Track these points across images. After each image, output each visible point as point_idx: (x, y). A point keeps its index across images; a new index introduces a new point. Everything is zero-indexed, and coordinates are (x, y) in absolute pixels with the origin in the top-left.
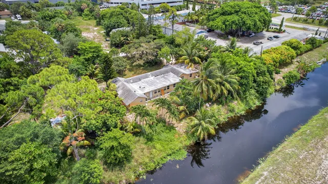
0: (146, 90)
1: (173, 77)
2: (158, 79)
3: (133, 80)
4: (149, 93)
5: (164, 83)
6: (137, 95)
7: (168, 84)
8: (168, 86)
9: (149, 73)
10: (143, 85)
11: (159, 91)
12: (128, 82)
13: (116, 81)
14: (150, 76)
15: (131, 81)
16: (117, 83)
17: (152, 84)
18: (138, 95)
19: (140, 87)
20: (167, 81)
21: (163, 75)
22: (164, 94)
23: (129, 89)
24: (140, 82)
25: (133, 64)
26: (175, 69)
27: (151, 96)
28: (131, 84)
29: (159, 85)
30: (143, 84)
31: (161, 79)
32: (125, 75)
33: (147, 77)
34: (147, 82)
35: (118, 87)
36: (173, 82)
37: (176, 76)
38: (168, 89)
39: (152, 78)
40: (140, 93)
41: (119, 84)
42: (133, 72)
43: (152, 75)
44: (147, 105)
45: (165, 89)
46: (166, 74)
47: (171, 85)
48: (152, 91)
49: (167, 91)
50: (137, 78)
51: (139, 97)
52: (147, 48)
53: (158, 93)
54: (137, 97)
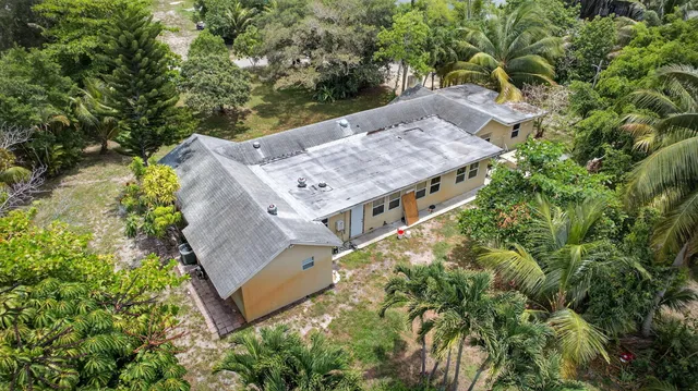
0: (335, 204)
1: (449, 137)
2: (382, 143)
3: (269, 149)
4: (346, 214)
5: (420, 165)
6: (282, 237)
7: (434, 170)
8: (436, 180)
9: (344, 120)
10: (315, 174)
11: (394, 205)
12: (242, 161)
13: (188, 155)
14: (348, 131)
15: (261, 154)
16: (188, 163)
17: (357, 166)
18: (291, 236)
19: (302, 185)
20: (428, 153)
21: (401, 128)
22: (418, 215)
23: (244, 195)
24: (302, 158)
25: (276, 87)
26: (451, 106)
27: (357, 230)
28: (256, 169)
29: (396, 173)
30: (319, 169)
31: (399, 145)
32: (243, 130)
33: (333, 135)
34: (334, 160)
35: (193, 184)
36: (458, 160)
37: (460, 133)
38: (434, 189)
39: (355, 140)
40: (299, 216)
41: (198, 167)
42: (275, 121)
43: (358, 128)
44: (337, 279)
45: (421, 194)
46: (417, 124)
47: (447, 174)
48: (365, 205)
49: (429, 198)
50: (287, 140)
51: (294, 246)
52: (330, 21)
53: (390, 214)
54: (282, 246)
